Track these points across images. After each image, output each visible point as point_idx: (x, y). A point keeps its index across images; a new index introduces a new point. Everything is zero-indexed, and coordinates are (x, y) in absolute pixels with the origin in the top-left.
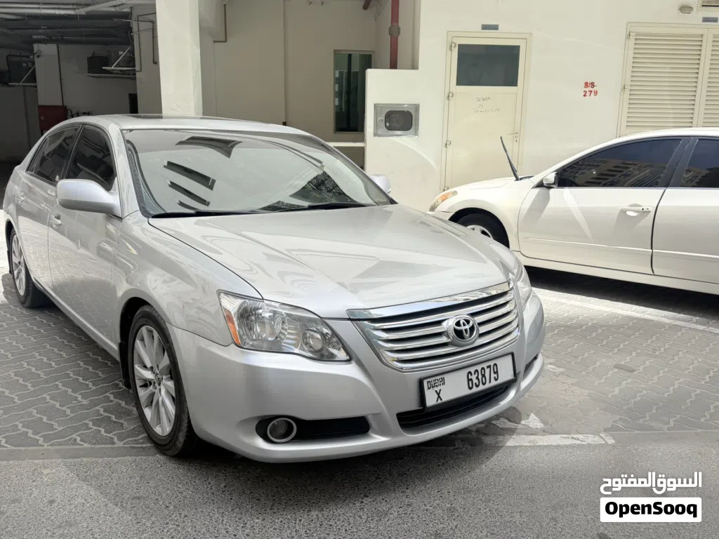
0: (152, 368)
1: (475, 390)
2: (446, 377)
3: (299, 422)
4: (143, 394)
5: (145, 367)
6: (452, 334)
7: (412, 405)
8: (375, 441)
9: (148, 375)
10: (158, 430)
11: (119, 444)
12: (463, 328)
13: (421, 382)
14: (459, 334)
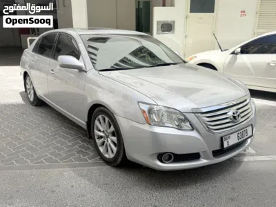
0: (103, 132)
1: (240, 140)
2: (231, 135)
3: (175, 155)
4: (99, 142)
5: (100, 131)
6: (232, 117)
7: (218, 147)
8: (203, 162)
9: (101, 134)
10: (107, 156)
11: (90, 161)
12: (235, 115)
13: (222, 138)
14: (234, 117)
